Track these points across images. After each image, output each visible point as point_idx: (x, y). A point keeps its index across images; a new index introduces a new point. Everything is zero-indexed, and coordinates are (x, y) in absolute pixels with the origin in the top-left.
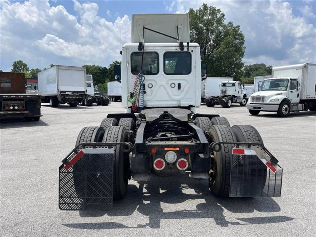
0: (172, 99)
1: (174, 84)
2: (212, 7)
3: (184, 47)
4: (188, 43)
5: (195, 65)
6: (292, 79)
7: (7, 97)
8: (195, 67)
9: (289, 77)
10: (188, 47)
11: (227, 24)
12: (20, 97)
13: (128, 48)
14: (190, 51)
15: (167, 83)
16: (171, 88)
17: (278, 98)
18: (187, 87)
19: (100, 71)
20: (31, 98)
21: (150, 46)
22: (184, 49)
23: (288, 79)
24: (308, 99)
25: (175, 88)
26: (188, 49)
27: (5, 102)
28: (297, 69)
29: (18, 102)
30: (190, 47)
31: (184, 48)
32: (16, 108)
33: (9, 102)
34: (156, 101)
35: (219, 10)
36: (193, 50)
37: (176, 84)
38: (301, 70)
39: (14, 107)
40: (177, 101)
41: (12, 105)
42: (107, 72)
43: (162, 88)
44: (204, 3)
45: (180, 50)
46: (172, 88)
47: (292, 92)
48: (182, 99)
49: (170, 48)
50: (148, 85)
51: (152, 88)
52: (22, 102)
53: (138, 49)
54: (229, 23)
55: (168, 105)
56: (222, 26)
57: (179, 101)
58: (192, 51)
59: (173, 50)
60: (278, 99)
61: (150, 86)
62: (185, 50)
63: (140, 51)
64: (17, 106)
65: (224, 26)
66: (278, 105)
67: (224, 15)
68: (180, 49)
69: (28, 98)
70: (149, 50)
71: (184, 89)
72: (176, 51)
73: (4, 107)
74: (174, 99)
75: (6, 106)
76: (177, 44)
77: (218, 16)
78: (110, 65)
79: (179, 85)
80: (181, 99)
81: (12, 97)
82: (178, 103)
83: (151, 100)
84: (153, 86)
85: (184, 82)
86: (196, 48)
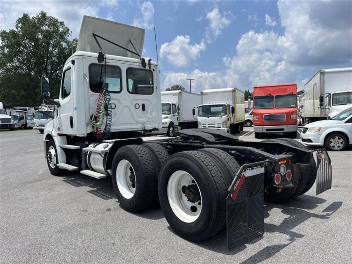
0: (136, 121)
1: (138, 104)
2: (52, 17)
3: (146, 64)
4: (149, 61)
5: (156, 85)
6: (173, 103)
8: (156, 87)
9: (170, 102)
11: (71, 40)
13: (85, 58)
14: (152, 70)
15: (131, 104)
17: (167, 121)
18: (150, 108)
21: (112, 59)
23: (170, 104)
24: (184, 121)
25: (139, 109)
26: (150, 67)
28: (174, 94)
30: (151, 65)
31: (146, 66)
35: (62, 23)
37: (140, 105)
38: (177, 96)
40: (141, 124)
43: (126, 109)
44: (43, 11)
46: (136, 109)
47: (174, 115)
48: (147, 121)
49: (132, 63)
51: (115, 109)
53: (98, 60)
54: (74, 40)
55: (133, 129)
56: (65, 42)
57: (144, 124)
58: (154, 70)
59: (136, 66)
60: (167, 123)
61: (113, 106)
62: (147, 68)
63: (100, 63)
65: (68, 42)
66: (167, 128)
67: (68, 30)
68: (142, 65)
70: (110, 63)
71: (147, 111)
72: (138, 67)
74: (139, 122)
76: (139, 61)
77: (61, 30)
79: (143, 106)
80: (145, 121)
82: (143, 126)
83: (115, 123)
84: (117, 107)
85: (148, 102)
86: (156, 67)
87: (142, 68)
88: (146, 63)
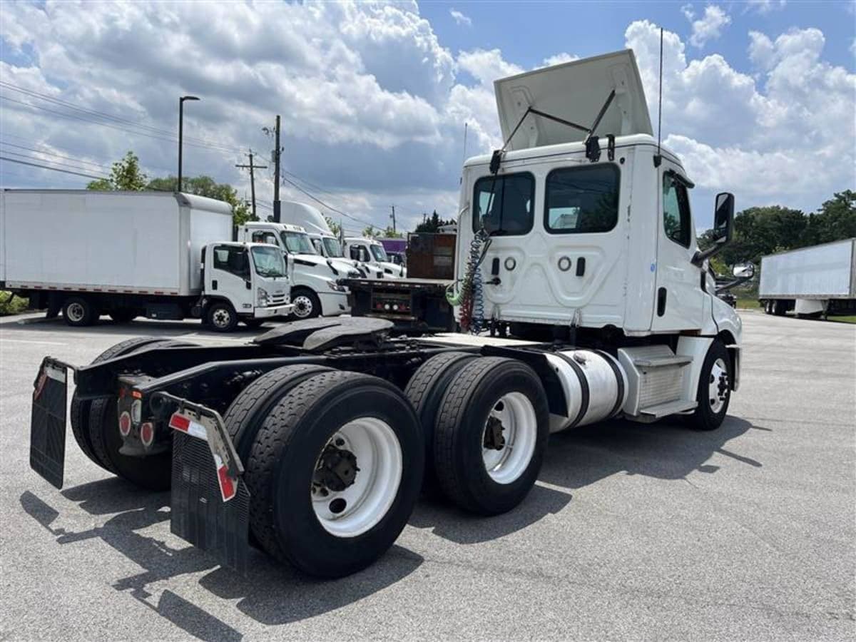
0: (559, 303)
1: (568, 259)
3: (599, 150)
4: (612, 139)
5: (628, 202)
7: (380, 284)
8: (629, 208)
10: (611, 148)
12: (402, 285)
14: (617, 161)
15: (551, 258)
16: (559, 270)
18: (601, 270)
19: (780, 224)
20: (424, 288)
21: (517, 158)
22: (598, 158)
25: (570, 270)
26: (611, 155)
27: (376, 295)
29: (399, 296)
30: (616, 150)
31: (600, 154)
32: (395, 307)
33: (383, 296)
34: (521, 307)
36: (626, 157)
37: (572, 260)
39: (391, 307)
40: (571, 311)
41: (388, 301)
42: (803, 226)
43: (537, 271)
45: (588, 160)
46: (562, 272)
48: (588, 304)
49: (562, 158)
50: (506, 262)
51: (513, 271)
52: (406, 297)
53: (490, 168)
55: (549, 319)
57: (578, 310)
58: (623, 160)
59: (570, 161)
61: (510, 264)
62: (604, 158)
64: (396, 304)
68: (588, 156)
69: (418, 288)
70: (512, 168)
71: (593, 276)
72: (578, 164)
73: (375, 306)
74: (564, 304)
75: (377, 302)
76: (580, 145)
78: (825, 205)
79: (581, 262)
80: (584, 304)
81: (389, 285)
82: (577, 315)
83: (511, 301)
84: (517, 265)
85: (594, 253)
86: (634, 149)
87: (588, 162)
88: (601, 147)
